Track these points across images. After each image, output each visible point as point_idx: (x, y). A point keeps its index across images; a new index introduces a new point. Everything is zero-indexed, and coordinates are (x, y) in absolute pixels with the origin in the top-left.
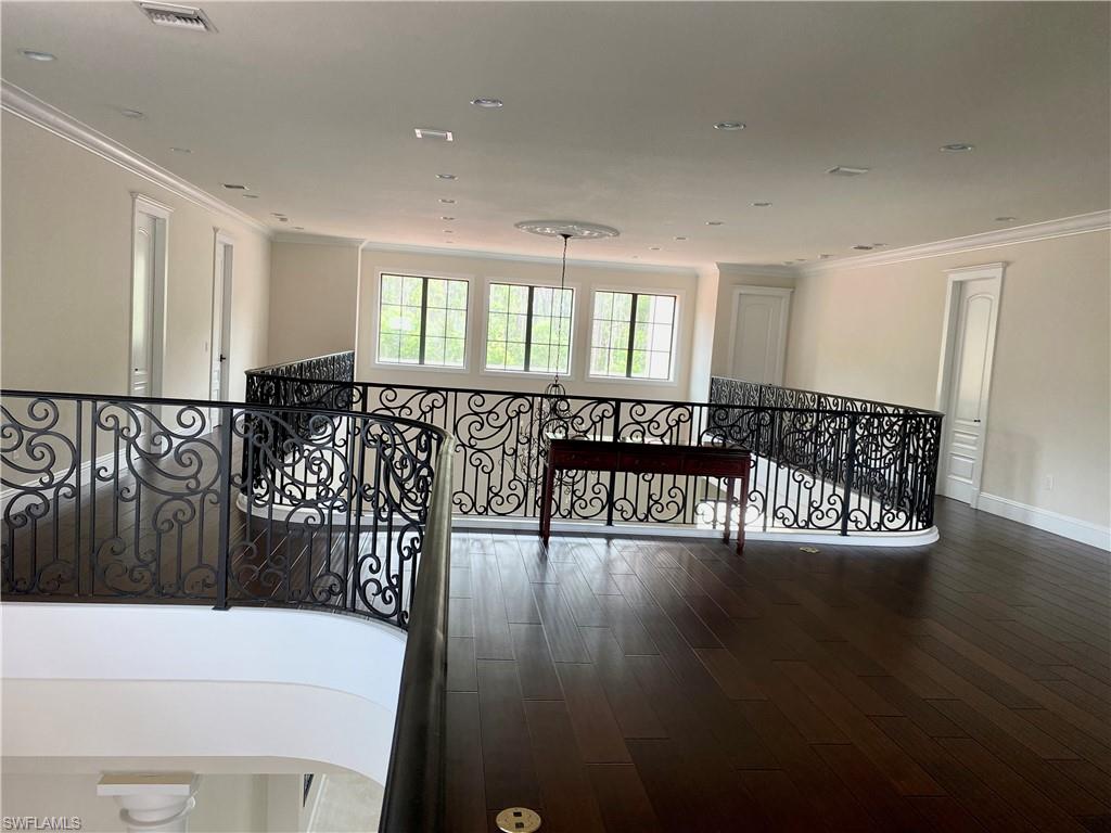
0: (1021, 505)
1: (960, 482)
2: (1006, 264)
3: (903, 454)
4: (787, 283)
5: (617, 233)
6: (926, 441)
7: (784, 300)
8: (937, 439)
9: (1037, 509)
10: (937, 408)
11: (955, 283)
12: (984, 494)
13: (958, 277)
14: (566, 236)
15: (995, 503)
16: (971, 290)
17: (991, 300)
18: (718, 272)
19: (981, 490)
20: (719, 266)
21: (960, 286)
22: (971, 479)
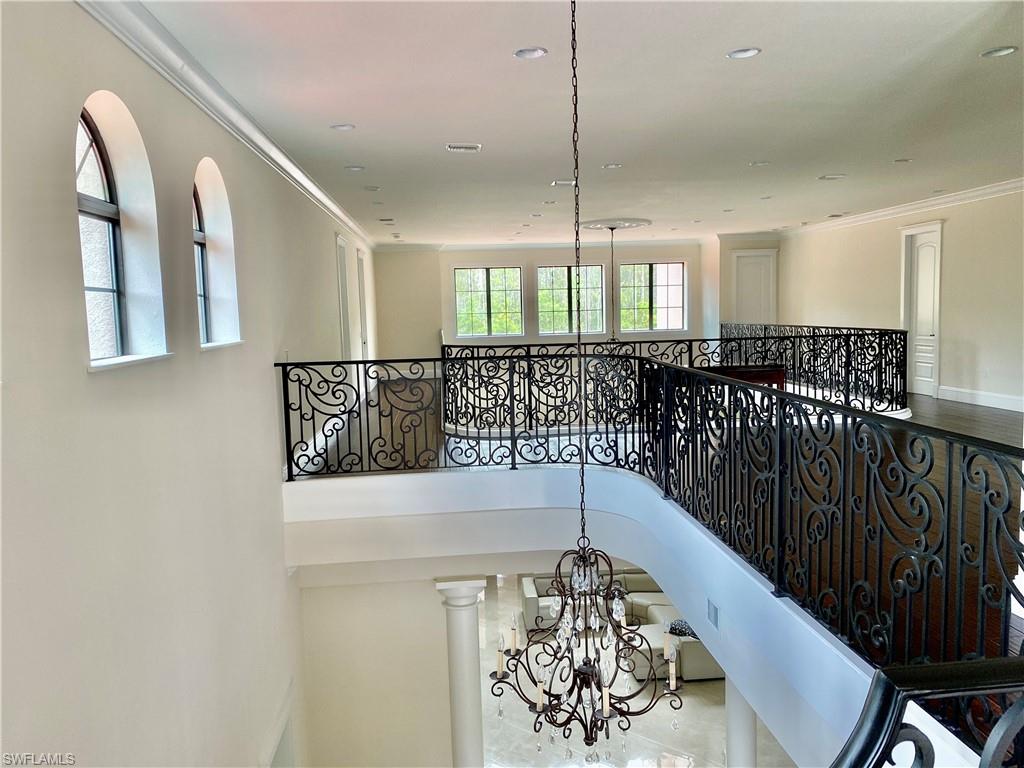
0: (968, 391)
1: (924, 381)
2: (943, 221)
3: (881, 362)
4: (774, 245)
5: (649, 222)
6: (897, 350)
7: (771, 259)
8: (905, 347)
9: (982, 393)
10: (901, 327)
11: (907, 236)
12: (942, 387)
13: (910, 232)
14: (612, 229)
15: (951, 392)
16: (920, 241)
17: (935, 248)
18: (719, 241)
19: (940, 385)
20: (719, 236)
21: (911, 239)
22: (931, 378)
